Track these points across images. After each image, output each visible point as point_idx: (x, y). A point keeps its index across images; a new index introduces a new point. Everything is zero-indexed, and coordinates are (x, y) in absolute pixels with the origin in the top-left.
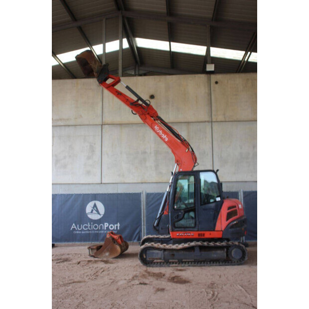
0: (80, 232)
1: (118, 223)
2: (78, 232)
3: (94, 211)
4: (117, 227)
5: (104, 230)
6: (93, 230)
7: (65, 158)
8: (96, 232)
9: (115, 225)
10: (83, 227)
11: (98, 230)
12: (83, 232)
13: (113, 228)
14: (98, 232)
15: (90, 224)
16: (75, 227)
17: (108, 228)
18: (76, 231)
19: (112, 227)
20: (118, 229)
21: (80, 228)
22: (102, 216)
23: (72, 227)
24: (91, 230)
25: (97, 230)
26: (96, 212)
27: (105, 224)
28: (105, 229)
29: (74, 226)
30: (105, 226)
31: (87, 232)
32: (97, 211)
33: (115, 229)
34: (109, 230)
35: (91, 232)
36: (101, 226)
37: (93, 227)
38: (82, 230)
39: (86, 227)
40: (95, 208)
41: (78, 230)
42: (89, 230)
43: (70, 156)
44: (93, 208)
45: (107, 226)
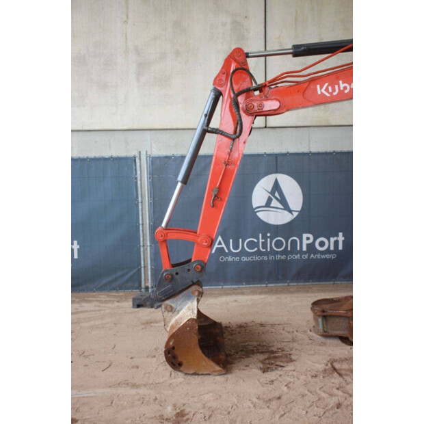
0: (237, 259)
1: (341, 234)
2: (230, 259)
3: (275, 203)
4: (336, 243)
5: (301, 252)
6: (273, 252)
7: (163, 56)
8: (279, 257)
9: (332, 240)
10: (244, 244)
11: (285, 252)
12: (245, 259)
13: (325, 248)
14: (283, 257)
15: (264, 237)
16: (223, 245)
17: (311, 247)
18: (226, 255)
19: (322, 244)
20: (340, 248)
21: (236, 247)
22: (296, 214)
23: (216, 246)
24: (266, 253)
25: (282, 253)
26: (280, 206)
27: (305, 236)
28: (304, 249)
29: (219, 243)
30: (305, 242)
31: (256, 258)
32: (283, 201)
33: (332, 248)
34: (317, 252)
35: (266, 258)
36: (294, 242)
37: (271, 244)
38: (243, 253)
39: (251, 245)
40: (277, 195)
41: (230, 253)
42: (259, 253)
43: (178, 53)
44: (272, 193)
45: (311, 241)
